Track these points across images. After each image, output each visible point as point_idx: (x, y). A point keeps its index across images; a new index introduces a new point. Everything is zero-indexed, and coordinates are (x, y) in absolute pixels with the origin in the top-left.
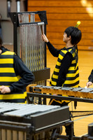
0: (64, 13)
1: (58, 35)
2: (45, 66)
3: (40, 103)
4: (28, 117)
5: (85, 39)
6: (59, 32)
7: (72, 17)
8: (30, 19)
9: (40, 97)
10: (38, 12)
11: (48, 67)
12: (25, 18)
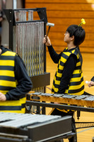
0: (66, 11)
1: (59, 35)
2: (45, 70)
3: (38, 113)
4: (25, 129)
5: (90, 40)
6: (61, 32)
7: (75, 14)
8: (27, 17)
9: (38, 105)
10: (37, 9)
11: (48, 71)
12: (22, 16)
